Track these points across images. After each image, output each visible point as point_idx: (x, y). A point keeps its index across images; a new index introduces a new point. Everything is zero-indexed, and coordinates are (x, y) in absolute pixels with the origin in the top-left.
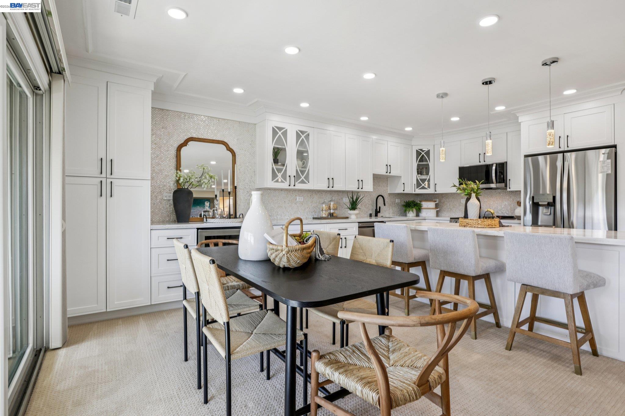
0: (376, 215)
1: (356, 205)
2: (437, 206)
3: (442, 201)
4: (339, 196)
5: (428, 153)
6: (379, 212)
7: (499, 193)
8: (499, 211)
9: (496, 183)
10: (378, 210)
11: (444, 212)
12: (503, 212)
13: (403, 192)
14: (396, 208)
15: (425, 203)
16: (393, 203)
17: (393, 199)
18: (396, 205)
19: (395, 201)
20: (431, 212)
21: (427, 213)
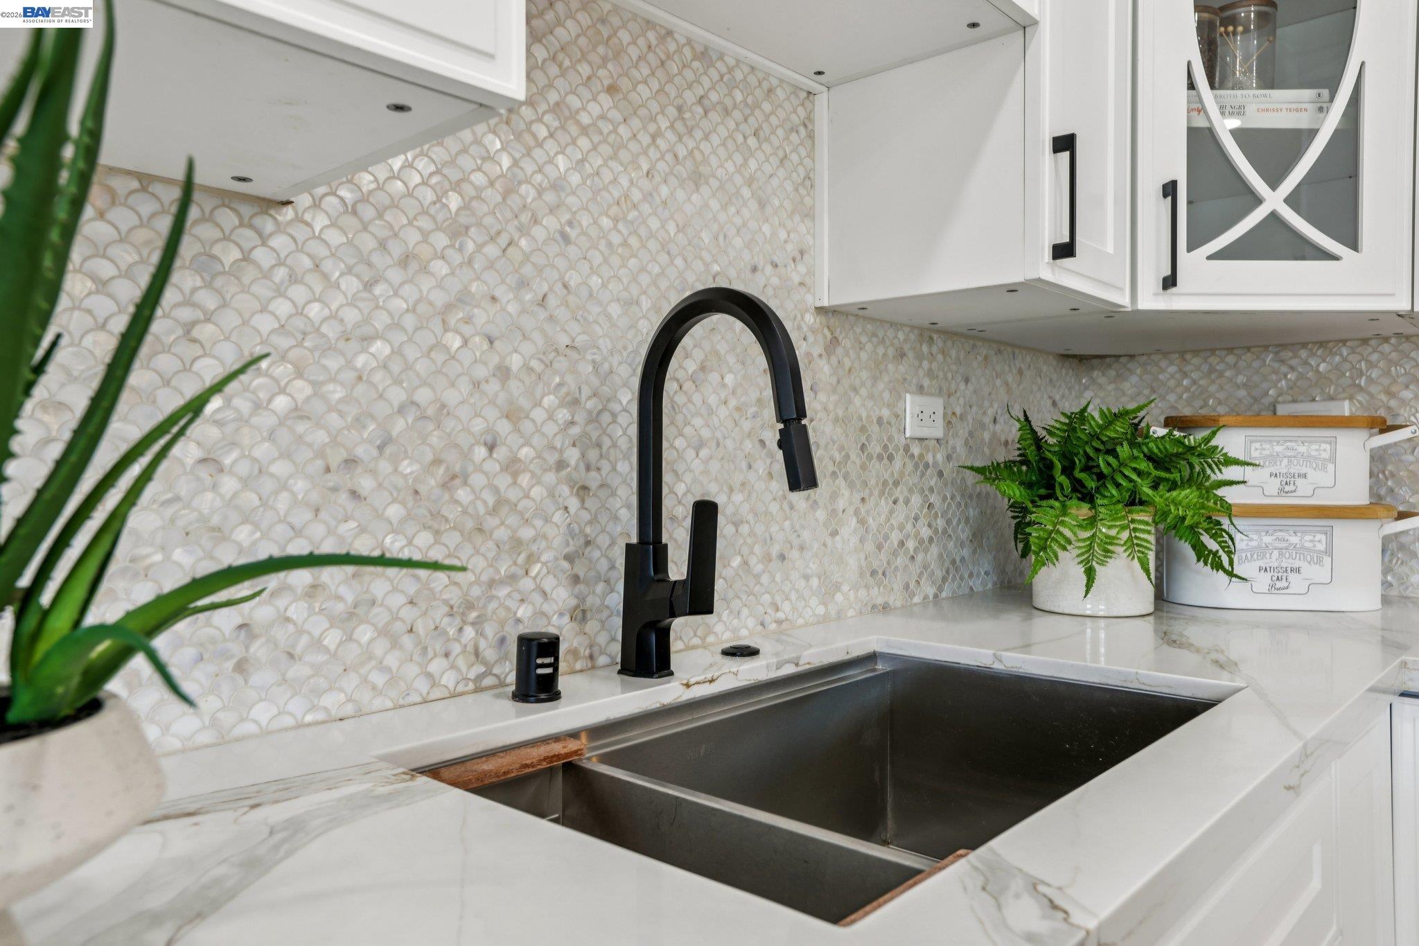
10: (678, 569)
14: (901, 513)
15: (1258, 445)
16: (876, 449)
17: (871, 396)
18: (902, 473)
19: (897, 416)
20: (1329, 551)
21: (1279, 578)
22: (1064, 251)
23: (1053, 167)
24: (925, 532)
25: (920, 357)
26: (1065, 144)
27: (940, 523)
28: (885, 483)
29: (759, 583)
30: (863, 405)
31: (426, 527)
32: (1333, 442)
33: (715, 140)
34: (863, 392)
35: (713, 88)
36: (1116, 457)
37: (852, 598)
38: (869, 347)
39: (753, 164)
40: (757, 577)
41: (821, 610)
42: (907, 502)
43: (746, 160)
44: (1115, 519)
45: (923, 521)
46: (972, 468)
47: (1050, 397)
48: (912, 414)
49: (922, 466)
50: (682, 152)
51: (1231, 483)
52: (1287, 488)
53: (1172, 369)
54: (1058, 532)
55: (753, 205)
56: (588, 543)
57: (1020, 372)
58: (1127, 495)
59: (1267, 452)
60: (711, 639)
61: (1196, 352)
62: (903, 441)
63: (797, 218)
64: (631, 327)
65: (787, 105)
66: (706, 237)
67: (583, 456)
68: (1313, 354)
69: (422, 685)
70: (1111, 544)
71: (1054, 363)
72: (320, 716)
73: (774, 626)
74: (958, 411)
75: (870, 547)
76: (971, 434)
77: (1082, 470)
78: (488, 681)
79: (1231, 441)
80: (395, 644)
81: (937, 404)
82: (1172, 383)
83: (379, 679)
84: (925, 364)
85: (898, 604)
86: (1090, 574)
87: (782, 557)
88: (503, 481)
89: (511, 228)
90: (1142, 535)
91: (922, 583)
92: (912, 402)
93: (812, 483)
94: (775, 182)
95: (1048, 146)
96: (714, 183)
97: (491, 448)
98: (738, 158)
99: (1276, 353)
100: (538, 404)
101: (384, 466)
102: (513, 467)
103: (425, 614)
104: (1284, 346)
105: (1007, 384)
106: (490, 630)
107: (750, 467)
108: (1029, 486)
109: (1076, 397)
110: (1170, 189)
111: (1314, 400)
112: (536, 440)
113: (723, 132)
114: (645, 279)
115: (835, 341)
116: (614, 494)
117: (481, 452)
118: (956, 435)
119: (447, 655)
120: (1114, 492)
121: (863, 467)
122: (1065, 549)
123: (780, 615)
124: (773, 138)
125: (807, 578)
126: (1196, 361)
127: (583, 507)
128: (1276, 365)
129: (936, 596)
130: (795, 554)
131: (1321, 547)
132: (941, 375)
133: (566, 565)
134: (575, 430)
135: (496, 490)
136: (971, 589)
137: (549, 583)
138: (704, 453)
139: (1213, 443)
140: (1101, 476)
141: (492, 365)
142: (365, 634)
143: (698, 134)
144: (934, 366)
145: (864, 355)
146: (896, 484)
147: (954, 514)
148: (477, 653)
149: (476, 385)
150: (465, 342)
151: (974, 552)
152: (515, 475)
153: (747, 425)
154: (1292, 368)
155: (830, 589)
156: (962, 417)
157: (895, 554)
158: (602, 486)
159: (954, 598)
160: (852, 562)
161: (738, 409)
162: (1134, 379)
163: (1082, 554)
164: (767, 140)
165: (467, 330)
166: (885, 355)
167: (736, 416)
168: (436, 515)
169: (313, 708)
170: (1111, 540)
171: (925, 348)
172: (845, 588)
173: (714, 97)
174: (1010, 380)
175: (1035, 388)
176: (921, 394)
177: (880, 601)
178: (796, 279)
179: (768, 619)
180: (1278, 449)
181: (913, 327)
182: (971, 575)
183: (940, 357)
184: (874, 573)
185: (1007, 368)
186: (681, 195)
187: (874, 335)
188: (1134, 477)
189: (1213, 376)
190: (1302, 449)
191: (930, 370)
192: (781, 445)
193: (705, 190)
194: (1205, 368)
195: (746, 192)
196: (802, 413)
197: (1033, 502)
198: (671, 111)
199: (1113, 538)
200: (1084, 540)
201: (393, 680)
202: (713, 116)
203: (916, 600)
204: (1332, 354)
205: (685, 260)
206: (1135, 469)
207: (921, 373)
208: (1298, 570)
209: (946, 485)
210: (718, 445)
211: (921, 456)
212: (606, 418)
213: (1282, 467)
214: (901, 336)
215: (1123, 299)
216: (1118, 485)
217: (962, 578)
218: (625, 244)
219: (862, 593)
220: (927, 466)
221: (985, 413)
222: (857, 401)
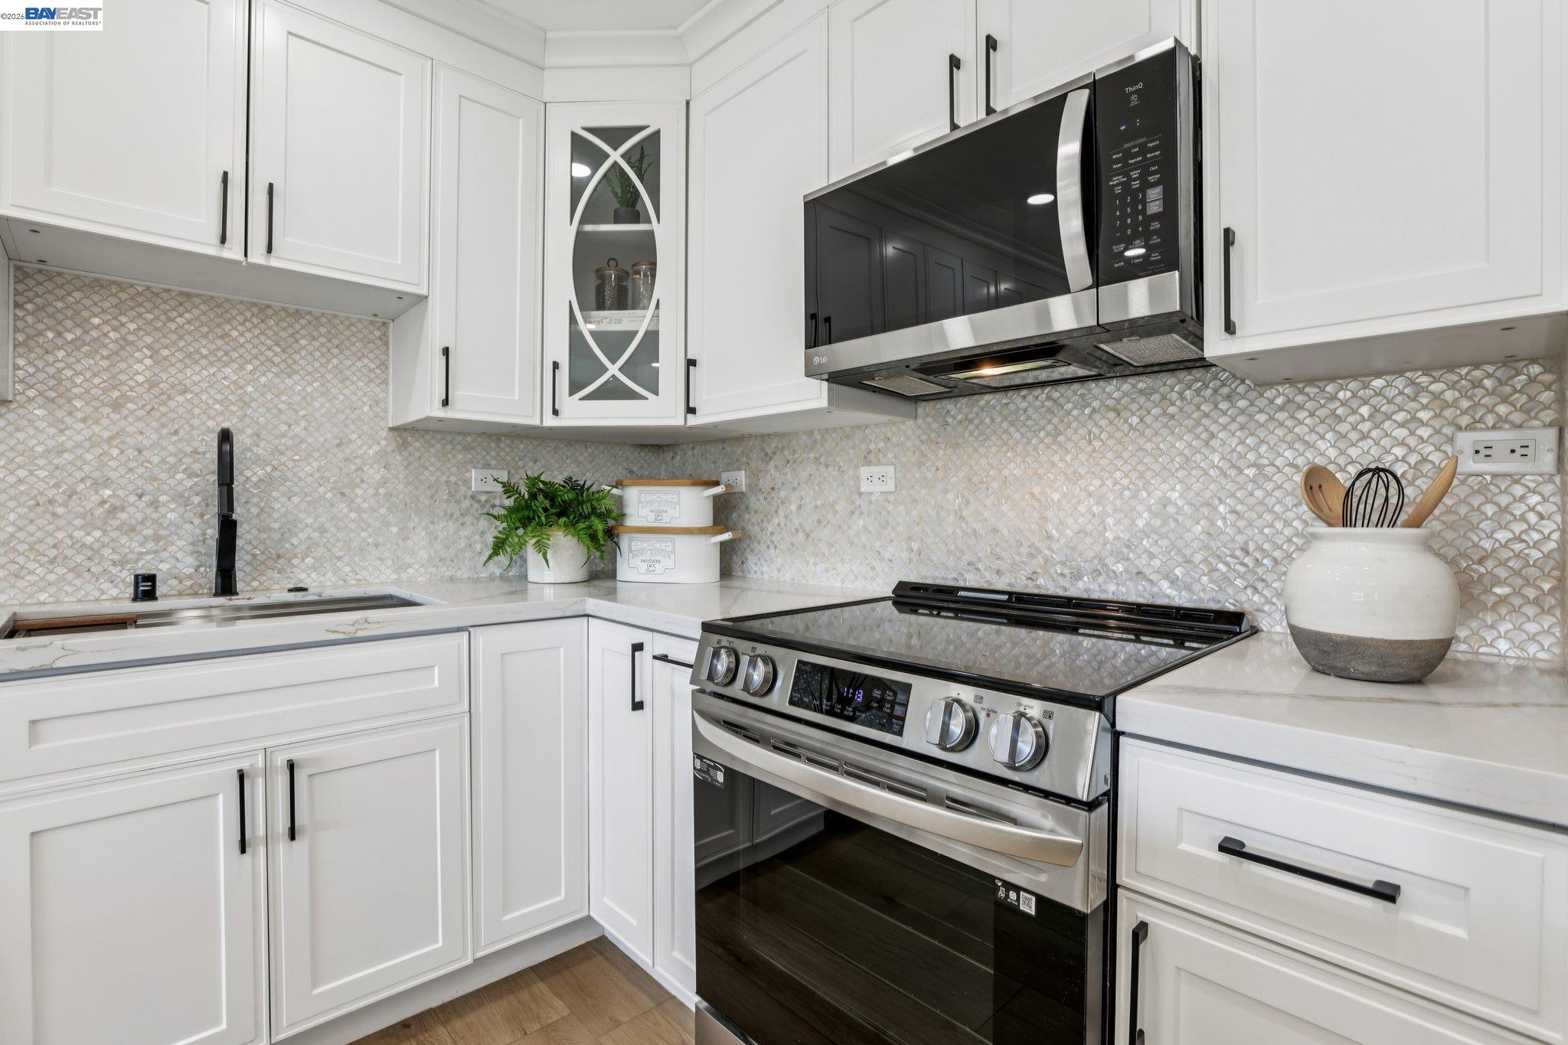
2: (724, 511)
3: (765, 483)
5: (646, 156)
7: (1109, 409)
8: (1109, 561)
9: (1097, 284)
11: (772, 551)
12: (1147, 571)
13: (439, 412)
14: (465, 533)
15: (644, 495)
16: (444, 497)
17: (439, 471)
18: (467, 509)
19: (464, 481)
20: (673, 552)
21: (651, 564)
22: (446, 403)
23: (439, 363)
25: (487, 450)
28: (453, 514)
30: (432, 475)
33: (304, 352)
34: (432, 468)
37: (422, 571)
39: (335, 361)
41: (394, 576)
42: (474, 524)
43: (329, 360)
48: (476, 479)
52: (659, 518)
59: (648, 499)
62: (470, 494)
63: (372, 385)
65: (365, 331)
69: (96, 593)
75: (438, 546)
79: (631, 494)
81: (501, 474)
83: (70, 589)
84: (493, 453)
85: (465, 576)
87: (361, 549)
88: (148, 510)
91: (488, 566)
92: (477, 472)
94: (354, 369)
95: (439, 352)
97: (140, 496)
98: (323, 360)
101: (72, 503)
102: (155, 504)
112: (170, 492)
115: (406, 444)
117: (133, 498)
121: (432, 506)
124: (353, 347)
130: (370, 548)
131: (670, 549)
132: (508, 458)
135: (144, 514)
137: (180, 554)
141: (140, 461)
144: (502, 454)
145: (433, 450)
146: (463, 515)
150: (123, 452)
152: (157, 508)
155: (402, 566)
157: (462, 551)
164: (347, 348)
165: (124, 447)
166: (453, 449)
171: (493, 445)
173: (303, 332)
174: (581, 460)
176: (487, 469)
180: (654, 497)
181: (480, 434)
183: (508, 449)
184: (442, 560)
187: (443, 439)
190: (664, 497)
191: (497, 456)
198: (270, 343)
203: (483, 575)
207: (488, 458)
208: (659, 561)
211: (488, 501)
213: (656, 507)
214: (468, 439)
215: (536, 422)
219: (432, 569)
220: (494, 506)
222: (427, 473)
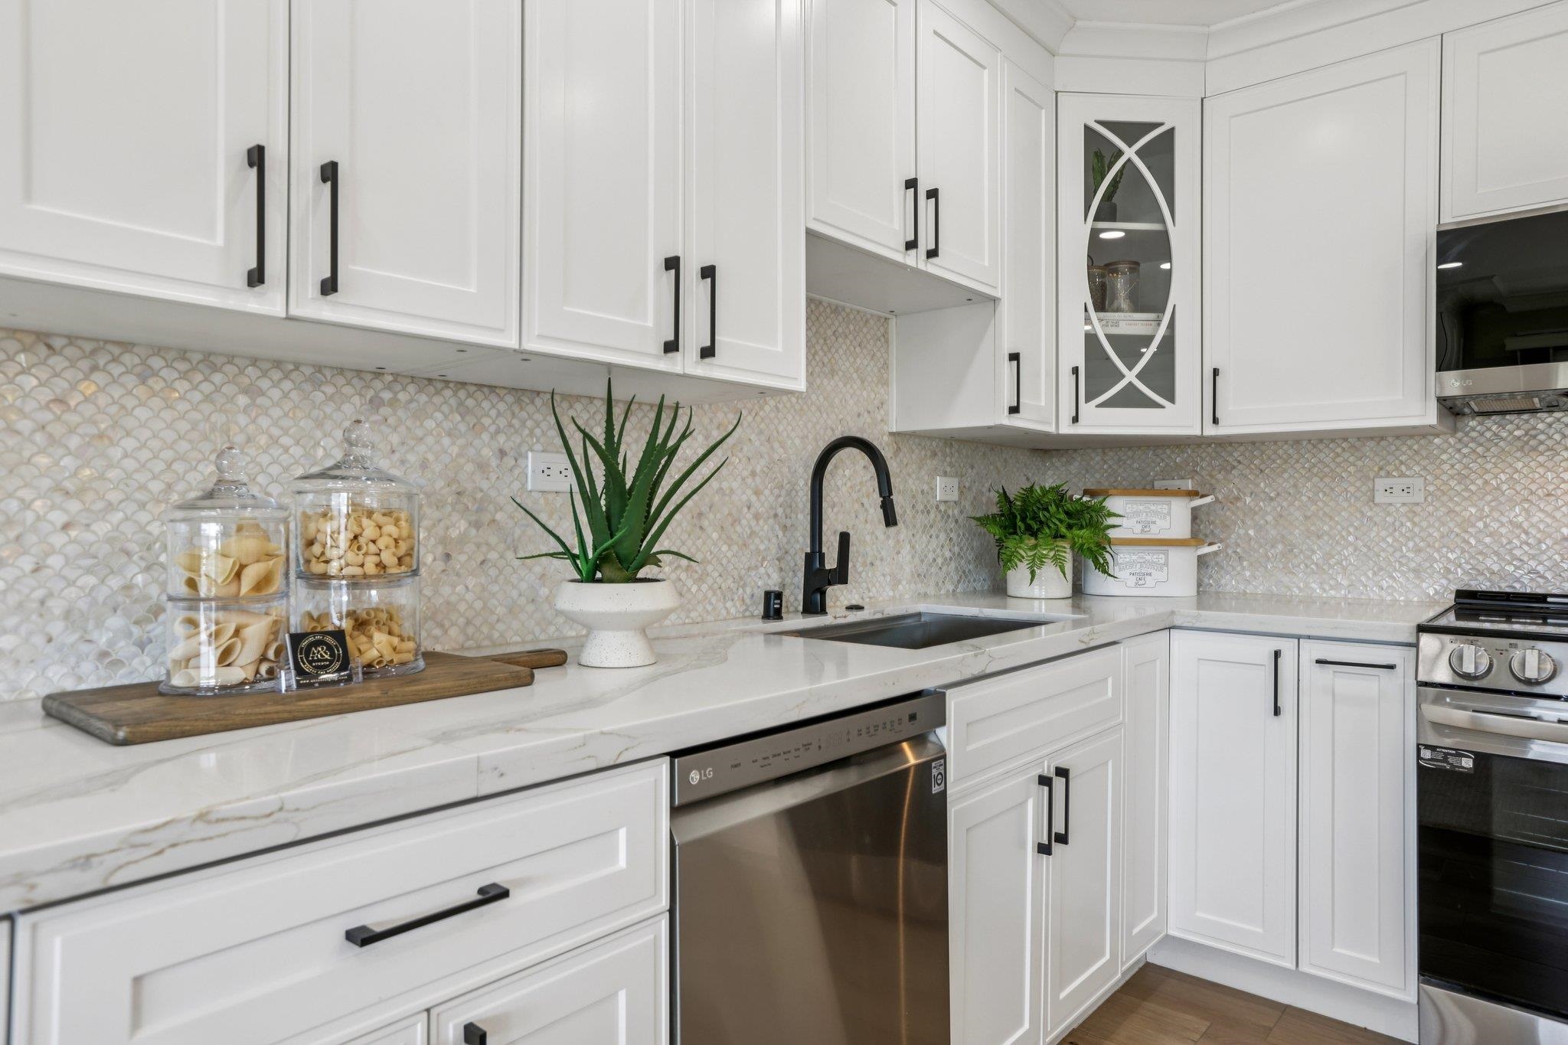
0: (814, 604)
1: (649, 520)
4: (477, 428)
6: (841, 575)
10: (831, 563)
11: (1236, 564)
14: (934, 543)
15: (1130, 506)
16: (920, 507)
17: (918, 478)
18: (934, 521)
19: (932, 489)
20: (1166, 564)
21: (1141, 578)
22: (1014, 410)
23: (1008, 369)
24: (948, 554)
25: (945, 455)
26: (1014, 357)
27: (956, 549)
28: (925, 526)
29: (860, 577)
30: (913, 483)
31: (725, 543)
32: (1169, 504)
33: (841, 352)
34: (914, 476)
35: (840, 326)
36: (1049, 512)
37: (907, 588)
38: (917, 451)
39: (859, 361)
40: (860, 573)
41: (891, 594)
42: (937, 537)
43: (855, 360)
44: (1047, 545)
45: (946, 548)
46: (974, 518)
47: (1025, 475)
48: (940, 488)
49: (945, 516)
50: (826, 360)
51: (1114, 526)
52: (1146, 530)
53: (1098, 459)
54: (1018, 552)
55: (859, 382)
56: (786, 553)
57: (1005, 461)
58: (1054, 532)
59: (1135, 510)
60: (838, 603)
61: (1111, 449)
62: (936, 503)
63: (880, 386)
64: (804, 449)
65: (875, 327)
66: (837, 401)
67: (784, 511)
68: (1173, 452)
69: (724, 612)
70: (1045, 558)
71: (1028, 454)
72: (691, 621)
73: (868, 600)
74: (967, 485)
75: (917, 560)
76: (974, 498)
77: (1030, 519)
78: (747, 614)
79: (1115, 504)
80: (714, 594)
81: (955, 481)
82: (1097, 467)
83: (709, 608)
84: (948, 459)
85: (933, 593)
86: (1033, 573)
87: (872, 564)
88: (753, 523)
89: (756, 407)
90: (1061, 554)
91: (946, 582)
92: (940, 480)
93: (895, 523)
94: (869, 369)
95: (1007, 358)
96: (840, 373)
97: (749, 508)
98: (852, 360)
99: (1154, 451)
100: (766, 488)
101: (711, 516)
102: (757, 517)
103: (725, 581)
104: (1157, 447)
105: (997, 468)
106: (748, 590)
107: (857, 517)
108: (1005, 528)
109: (1042, 474)
110: (1075, 371)
111: (1173, 479)
112: (766, 504)
113: (844, 347)
114: (810, 425)
115: (899, 449)
116: (796, 529)
117: (745, 510)
118: (966, 499)
119: (733, 600)
120: (1048, 531)
121: (914, 517)
122: (1021, 561)
123: (871, 594)
124: (868, 345)
125: (884, 575)
126: (1111, 454)
127: (784, 535)
128: (1154, 458)
129: (954, 591)
130: (878, 563)
131: (1162, 561)
132: (957, 465)
133: (777, 563)
134: (781, 500)
135: (750, 527)
136: (975, 588)
137: (770, 570)
138: (835, 510)
139: (1103, 504)
140: (1041, 522)
141: (749, 470)
142: (704, 587)
143: (833, 350)
144: (953, 460)
145: (914, 456)
146: (931, 526)
147: (964, 545)
148: (743, 600)
149: (743, 479)
150: (740, 461)
151: (976, 567)
152: (758, 520)
153: (855, 496)
154: (1163, 460)
155: (896, 582)
156: (970, 488)
157: (930, 565)
158: (791, 526)
159: (965, 593)
160: (908, 569)
161: (851, 487)
162: (1076, 464)
163: (1029, 564)
164: (865, 347)
165: (740, 455)
166: (926, 455)
167: (850, 491)
168: (729, 537)
169: (688, 617)
170: (1045, 557)
171: (948, 450)
172: (904, 583)
173: (840, 330)
174: (999, 466)
175: (1015, 470)
176: (946, 476)
177: (922, 591)
178: (879, 418)
179: (865, 596)
180: (1141, 508)
181: (940, 439)
182: (975, 580)
183: (956, 455)
184: (919, 575)
185: (997, 459)
186: (825, 382)
187: (919, 444)
188: (1057, 523)
189: (1121, 463)
190: (1153, 508)
191: (951, 462)
192: (881, 507)
193: (836, 378)
194: (1116, 458)
195: (855, 376)
196: (891, 493)
197: (1005, 536)
198: (821, 341)
199: (1046, 555)
200: (1031, 556)
201: (714, 609)
202: (840, 340)
203: (942, 592)
204: (1183, 452)
205: (827, 414)
206: (1057, 519)
207: (945, 464)
208: (1150, 574)
209: (960, 527)
210: (842, 505)
211: (945, 511)
212: (794, 493)
213: (1143, 517)
214: (934, 444)
215: (1051, 429)
216: (1049, 527)
217: (969, 582)
218: (802, 409)
219: (913, 586)
220: (949, 517)
221: (983, 486)
222: (910, 481)
